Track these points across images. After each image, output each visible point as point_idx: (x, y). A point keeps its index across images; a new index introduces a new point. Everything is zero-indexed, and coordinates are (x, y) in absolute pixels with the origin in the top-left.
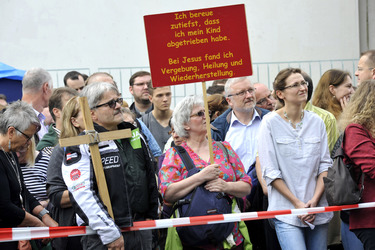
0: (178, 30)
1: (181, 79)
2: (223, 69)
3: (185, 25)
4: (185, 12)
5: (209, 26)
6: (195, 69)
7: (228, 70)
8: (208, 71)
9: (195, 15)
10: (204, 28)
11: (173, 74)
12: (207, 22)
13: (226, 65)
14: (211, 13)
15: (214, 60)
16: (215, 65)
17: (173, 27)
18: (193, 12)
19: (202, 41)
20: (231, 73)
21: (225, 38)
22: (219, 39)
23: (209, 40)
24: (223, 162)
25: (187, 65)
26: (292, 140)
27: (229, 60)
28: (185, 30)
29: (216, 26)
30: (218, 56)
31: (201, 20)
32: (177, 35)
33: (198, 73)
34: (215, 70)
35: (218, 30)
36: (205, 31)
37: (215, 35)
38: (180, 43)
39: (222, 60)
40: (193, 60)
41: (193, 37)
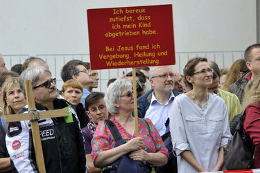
0: (115, 23)
1: (115, 64)
2: (151, 58)
3: (121, 19)
4: (122, 8)
5: (141, 21)
6: (127, 56)
7: (155, 59)
8: (138, 59)
9: (130, 11)
10: (137, 22)
11: (108, 60)
12: (140, 18)
13: (153, 55)
14: (143, 11)
15: (144, 50)
16: (145, 54)
17: (111, 20)
18: (129, 8)
19: (134, 33)
20: (157, 62)
21: (154, 32)
22: (149, 32)
23: (141, 33)
24: (146, 136)
25: (121, 53)
26: (199, 118)
27: (156, 51)
28: (121, 23)
29: (147, 22)
30: (147, 47)
31: (135, 15)
32: (114, 27)
33: (130, 60)
34: (144, 58)
35: (149, 25)
36: (137, 26)
37: (146, 29)
38: (116, 34)
39: (151, 50)
40: (127, 49)
41: (128, 30)
